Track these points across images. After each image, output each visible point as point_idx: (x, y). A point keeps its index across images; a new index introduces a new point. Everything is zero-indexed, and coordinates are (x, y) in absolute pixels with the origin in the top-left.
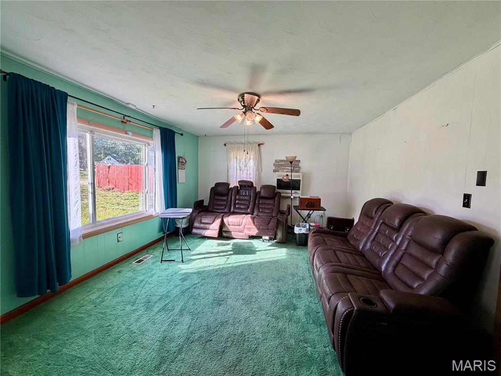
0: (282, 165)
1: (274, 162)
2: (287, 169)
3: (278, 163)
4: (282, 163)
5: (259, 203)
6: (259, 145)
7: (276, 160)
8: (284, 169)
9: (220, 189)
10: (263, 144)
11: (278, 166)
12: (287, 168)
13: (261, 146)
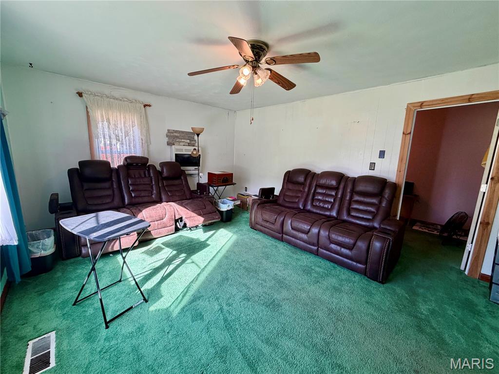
0: (177, 137)
1: (167, 131)
2: (183, 142)
3: (172, 134)
4: (176, 134)
5: (163, 186)
6: (145, 106)
7: (168, 130)
8: (181, 142)
9: (88, 171)
10: (149, 106)
11: (173, 137)
12: (183, 140)
13: (147, 108)
